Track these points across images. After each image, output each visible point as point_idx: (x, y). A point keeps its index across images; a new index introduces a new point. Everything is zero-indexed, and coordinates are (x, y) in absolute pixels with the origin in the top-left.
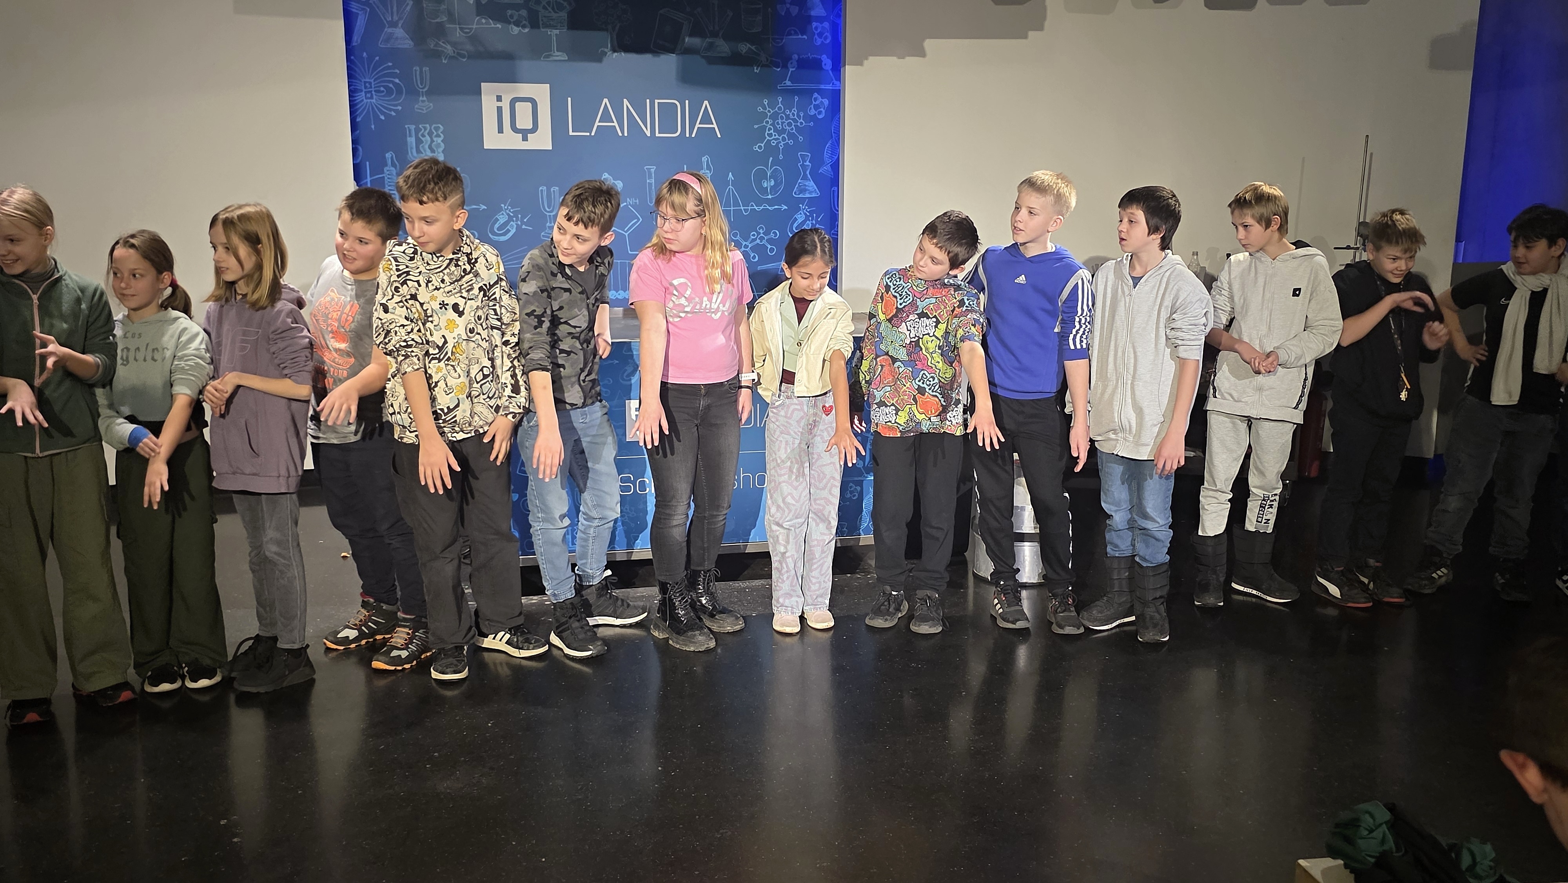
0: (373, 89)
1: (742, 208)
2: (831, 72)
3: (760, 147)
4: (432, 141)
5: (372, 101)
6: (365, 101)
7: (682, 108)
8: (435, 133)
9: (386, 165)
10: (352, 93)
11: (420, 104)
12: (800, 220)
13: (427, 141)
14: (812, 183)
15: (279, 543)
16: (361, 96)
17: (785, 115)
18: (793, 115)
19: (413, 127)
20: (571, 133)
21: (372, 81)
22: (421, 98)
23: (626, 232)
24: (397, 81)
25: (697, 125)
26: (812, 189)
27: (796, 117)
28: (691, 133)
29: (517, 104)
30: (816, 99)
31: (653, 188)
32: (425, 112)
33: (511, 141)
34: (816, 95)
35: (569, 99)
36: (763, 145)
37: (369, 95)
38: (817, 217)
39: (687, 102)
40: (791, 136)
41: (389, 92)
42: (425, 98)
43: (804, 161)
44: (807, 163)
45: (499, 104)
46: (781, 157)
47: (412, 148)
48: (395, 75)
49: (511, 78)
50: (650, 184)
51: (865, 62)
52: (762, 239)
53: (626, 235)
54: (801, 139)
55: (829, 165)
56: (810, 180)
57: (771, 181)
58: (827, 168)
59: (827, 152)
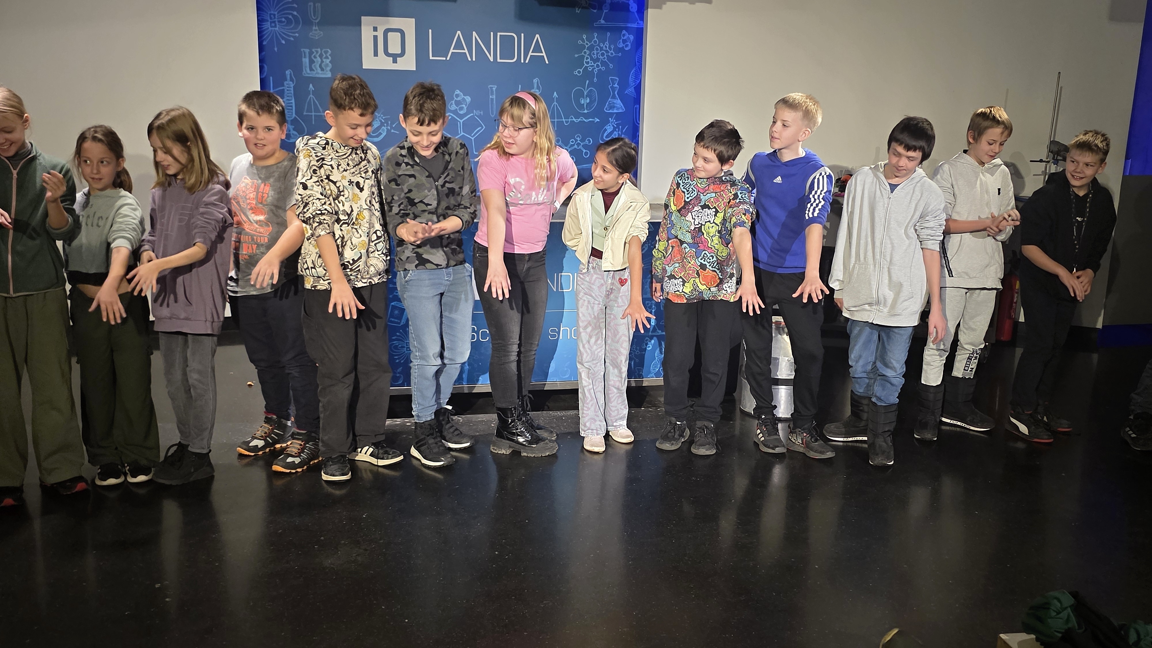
0: (276, 20)
1: (564, 120)
2: (636, 14)
3: (579, 72)
4: (322, 62)
5: (276, 29)
6: (270, 29)
7: (519, 39)
8: (325, 56)
9: (286, 81)
10: (260, 22)
11: (314, 32)
12: (609, 131)
13: (318, 61)
14: (619, 101)
15: (199, 372)
16: (267, 25)
17: (600, 47)
18: (606, 47)
19: (307, 51)
20: (431, 58)
21: (276, 13)
22: (314, 28)
23: (472, 137)
24: (295, 13)
25: (530, 54)
26: (619, 106)
27: (608, 49)
28: (525, 59)
29: (390, 34)
30: (624, 35)
31: (495, 102)
32: (317, 38)
33: (384, 63)
34: (624, 32)
35: (430, 31)
37: (273, 25)
38: (622, 129)
39: (522, 35)
40: (603, 63)
41: (289, 21)
42: (317, 28)
43: (614, 84)
44: (616, 85)
45: (375, 33)
46: (595, 80)
47: (306, 67)
48: (293, 9)
49: (385, 13)
50: (492, 99)
51: (664, 6)
52: (578, 144)
53: (473, 139)
54: (611, 66)
55: (633, 87)
56: (618, 99)
57: (587, 99)
58: (631, 90)
59: (631, 77)
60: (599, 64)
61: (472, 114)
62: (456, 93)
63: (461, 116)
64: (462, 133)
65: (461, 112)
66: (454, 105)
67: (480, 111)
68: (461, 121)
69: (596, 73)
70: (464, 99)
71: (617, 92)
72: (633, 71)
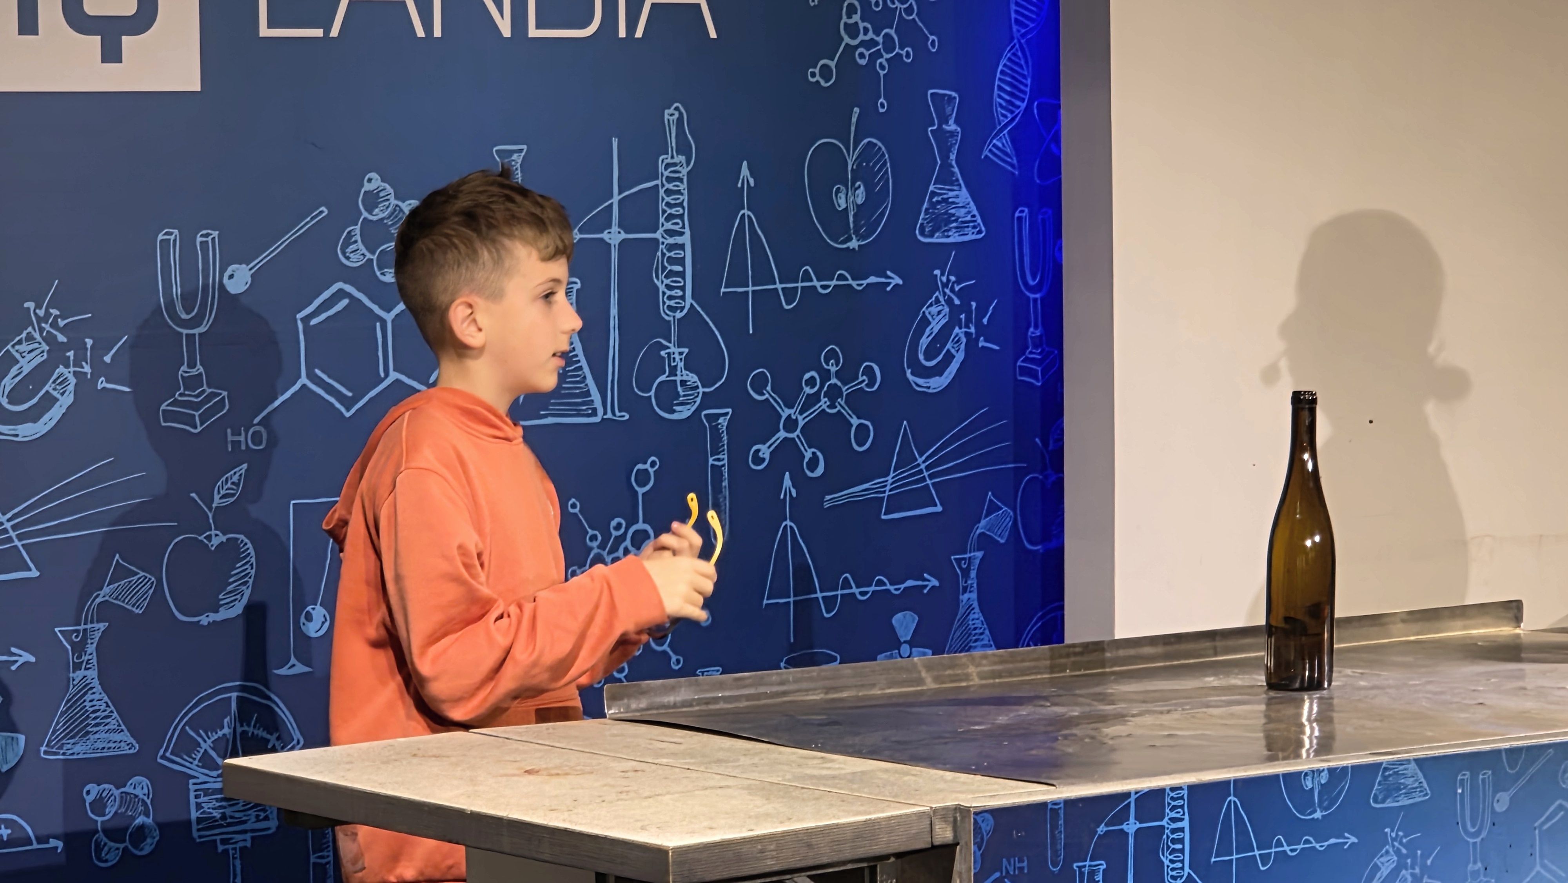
3: (826, 72)
12: (936, 326)
20: (265, 31)
28: (632, 23)
33: (63, 63)
38: (981, 312)
52: (834, 394)
54: (933, 41)
55: (1005, 132)
56: (960, 185)
57: (856, 189)
58: (1002, 141)
59: (1000, 88)
64: (394, 375)
66: (360, 245)
68: (389, 317)
69: (882, 73)
70: (398, 211)
71: (956, 151)
72: (1004, 61)
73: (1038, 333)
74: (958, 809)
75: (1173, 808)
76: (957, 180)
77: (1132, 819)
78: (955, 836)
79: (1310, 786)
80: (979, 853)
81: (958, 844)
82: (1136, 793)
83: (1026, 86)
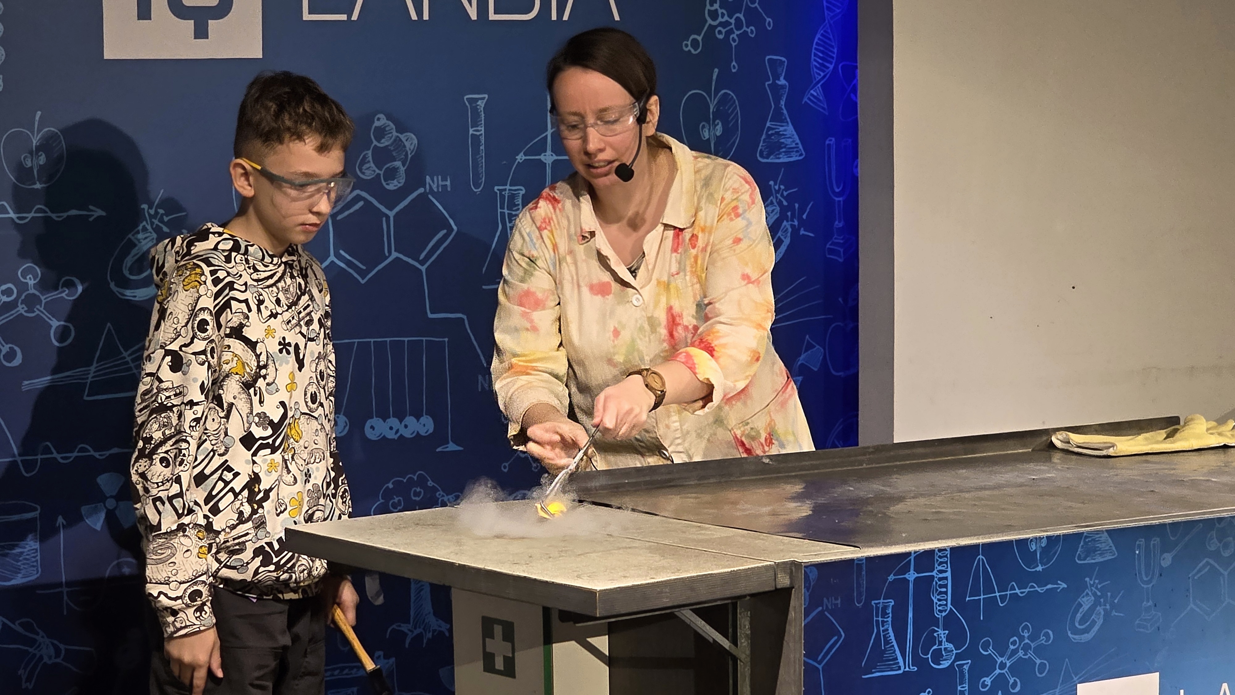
3: (695, 44)
14: (789, 129)
20: (306, 16)
23: (422, 263)
26: (791, 142)
28: (561, 11)
31: (482, 147)
36: (700, 38)
38: (801, 211)
40: (753, 17)
43: (777, 77)
44: (782, 82)
46: (734, 66)
50: (476, 138)
53: (423, 269)
54: (769, 23)
55: (819, 85)
56: (787, 122)
57: (716, 125)
58: (816, 92)
59: (815, 55)
60: (741, 16)
61: (421, 190)
62: (377, 124)
63: (391, 199)
64: (395, 255)
65: (392, 186)
66: (372, 165)
67: (444, 179)
68: (391, 214)
69: (734, 44)
70: (398, 140)
71: (784, 99)
72: (818, 36)
73: (841, 225)
74: (793, 563)
75: (941, 563)
76: (786, 119)
77: (912, 571)
78: (791, 583)
79: (1034, 548)
80: (808, 594)
81: (793, 588)
82: (915, 552)
83: (834, 53)
